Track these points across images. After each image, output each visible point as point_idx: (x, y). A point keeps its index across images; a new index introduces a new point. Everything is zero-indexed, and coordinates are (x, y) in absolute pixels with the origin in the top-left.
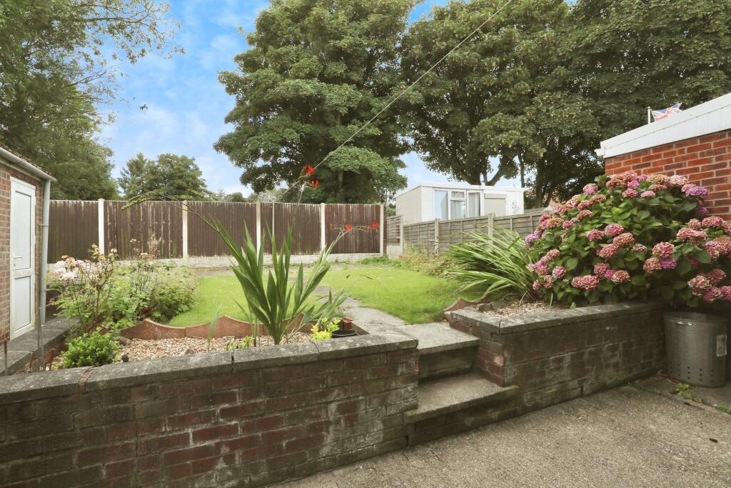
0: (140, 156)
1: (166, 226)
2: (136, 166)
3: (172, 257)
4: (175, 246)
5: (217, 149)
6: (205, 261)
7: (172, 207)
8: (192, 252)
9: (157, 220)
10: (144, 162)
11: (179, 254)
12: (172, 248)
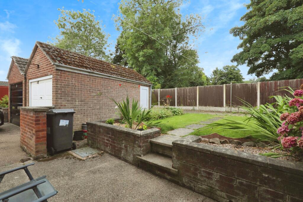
0: (217, 69)
1: (192, 95)
2: (215, 72)
3: (194, 106)
4: (195, 102)
5: (232, 62)
6: (204, 108)
7: (194, 89)
8: (200, 105)
9: (190, 93)
10: (218, 70)
11: (196, 105)
12: (194, 103)
